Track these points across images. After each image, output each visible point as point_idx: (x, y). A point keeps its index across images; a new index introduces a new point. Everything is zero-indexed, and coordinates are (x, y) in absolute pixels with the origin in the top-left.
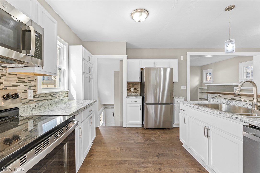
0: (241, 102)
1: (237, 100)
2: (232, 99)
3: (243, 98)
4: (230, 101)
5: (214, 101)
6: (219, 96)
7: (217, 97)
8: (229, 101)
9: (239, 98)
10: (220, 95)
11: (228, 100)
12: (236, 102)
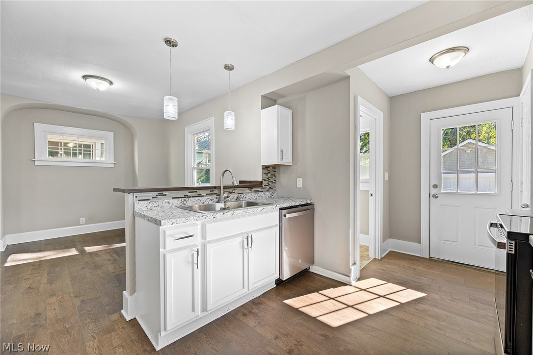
0: (200, 198)
1: (192, 197)
2: (185, 196)
3: (199, 192)
4: (187, 200)
5: (153, 206)
6: (161, 195)
7: (157, 197)
8: (185, 200)
9: (195, 193)
10: (164, 193)
11: (182, 199)
12: (195, 200)
